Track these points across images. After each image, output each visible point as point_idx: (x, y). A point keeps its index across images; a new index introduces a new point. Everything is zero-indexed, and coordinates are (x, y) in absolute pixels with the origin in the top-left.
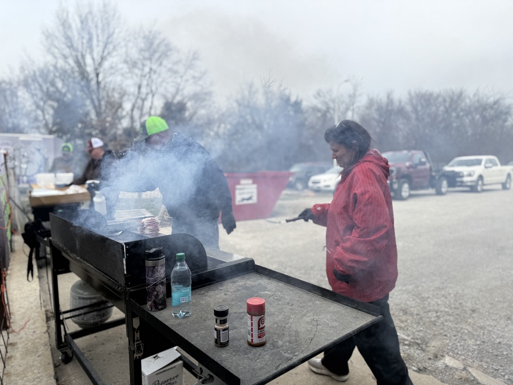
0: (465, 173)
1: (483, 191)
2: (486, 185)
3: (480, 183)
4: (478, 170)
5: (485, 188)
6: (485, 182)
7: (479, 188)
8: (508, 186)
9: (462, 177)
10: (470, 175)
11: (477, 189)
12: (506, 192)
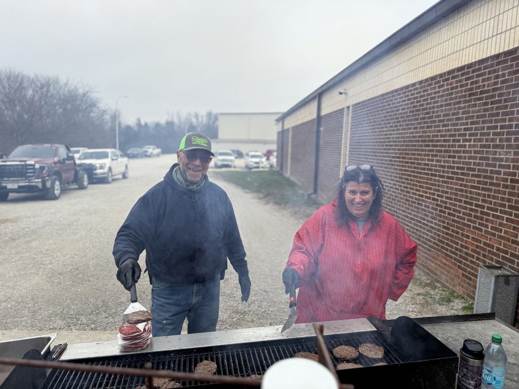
0: (98, 166)
1: (114, 180)
2: (115, 175)
3: (110, 174)
4: (107, 162)
5: (114, 177)
6: (114, 173)
7: (110, 179)
8: (126, 175)
9: (96, 169)
10: (101, 167)
11: (108, 180)
12: (125, 180)
